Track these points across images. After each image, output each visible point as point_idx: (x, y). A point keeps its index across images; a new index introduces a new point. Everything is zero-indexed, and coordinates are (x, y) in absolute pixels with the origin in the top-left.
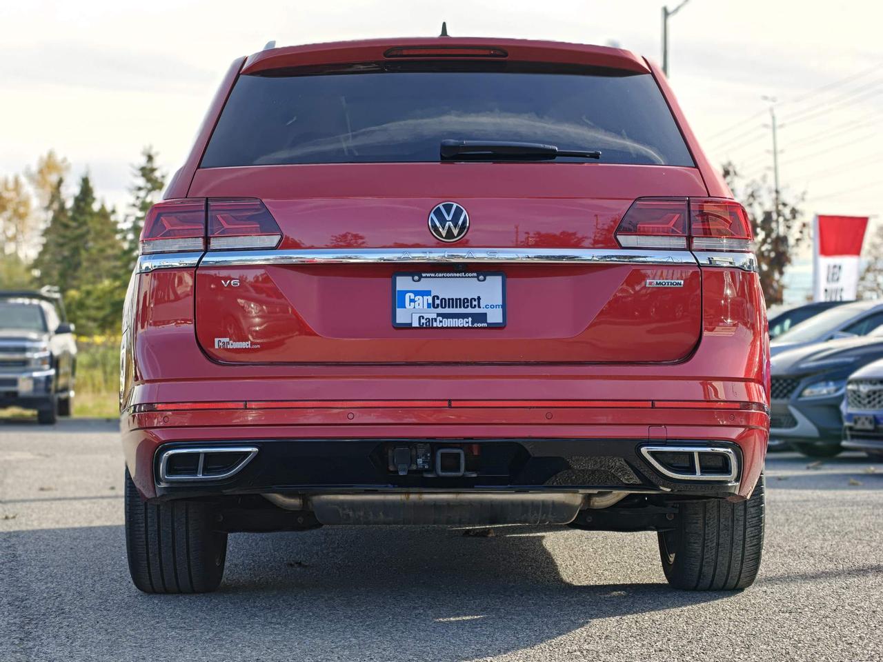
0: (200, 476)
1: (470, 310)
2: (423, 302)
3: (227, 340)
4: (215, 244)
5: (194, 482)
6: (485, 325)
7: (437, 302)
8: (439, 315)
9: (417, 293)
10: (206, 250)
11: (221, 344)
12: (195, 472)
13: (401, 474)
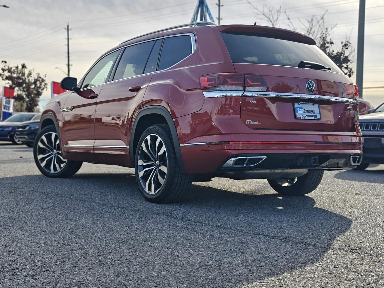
0: (245, 166)
1: (312, 114)
2: (302, 111)
3: (250, 121)
4: (247, 89)
5: (242, 167)
6: (317, 119)
7: (305, 111)
8: (306, 115)
9: (300, 108)
10: (244, 91)
11: (248, 122)
12: (243, 164)
13: (298, 164)
